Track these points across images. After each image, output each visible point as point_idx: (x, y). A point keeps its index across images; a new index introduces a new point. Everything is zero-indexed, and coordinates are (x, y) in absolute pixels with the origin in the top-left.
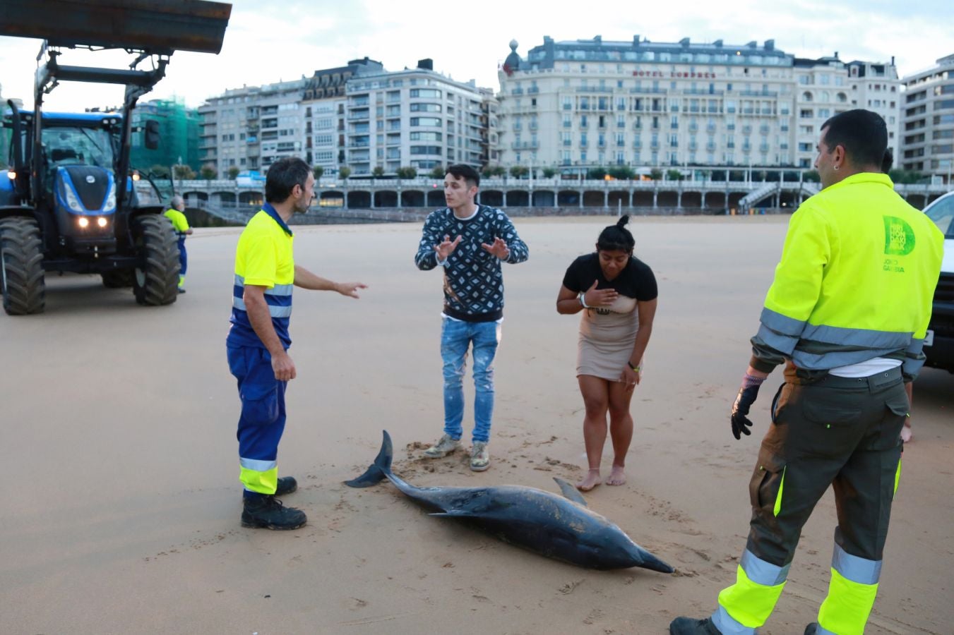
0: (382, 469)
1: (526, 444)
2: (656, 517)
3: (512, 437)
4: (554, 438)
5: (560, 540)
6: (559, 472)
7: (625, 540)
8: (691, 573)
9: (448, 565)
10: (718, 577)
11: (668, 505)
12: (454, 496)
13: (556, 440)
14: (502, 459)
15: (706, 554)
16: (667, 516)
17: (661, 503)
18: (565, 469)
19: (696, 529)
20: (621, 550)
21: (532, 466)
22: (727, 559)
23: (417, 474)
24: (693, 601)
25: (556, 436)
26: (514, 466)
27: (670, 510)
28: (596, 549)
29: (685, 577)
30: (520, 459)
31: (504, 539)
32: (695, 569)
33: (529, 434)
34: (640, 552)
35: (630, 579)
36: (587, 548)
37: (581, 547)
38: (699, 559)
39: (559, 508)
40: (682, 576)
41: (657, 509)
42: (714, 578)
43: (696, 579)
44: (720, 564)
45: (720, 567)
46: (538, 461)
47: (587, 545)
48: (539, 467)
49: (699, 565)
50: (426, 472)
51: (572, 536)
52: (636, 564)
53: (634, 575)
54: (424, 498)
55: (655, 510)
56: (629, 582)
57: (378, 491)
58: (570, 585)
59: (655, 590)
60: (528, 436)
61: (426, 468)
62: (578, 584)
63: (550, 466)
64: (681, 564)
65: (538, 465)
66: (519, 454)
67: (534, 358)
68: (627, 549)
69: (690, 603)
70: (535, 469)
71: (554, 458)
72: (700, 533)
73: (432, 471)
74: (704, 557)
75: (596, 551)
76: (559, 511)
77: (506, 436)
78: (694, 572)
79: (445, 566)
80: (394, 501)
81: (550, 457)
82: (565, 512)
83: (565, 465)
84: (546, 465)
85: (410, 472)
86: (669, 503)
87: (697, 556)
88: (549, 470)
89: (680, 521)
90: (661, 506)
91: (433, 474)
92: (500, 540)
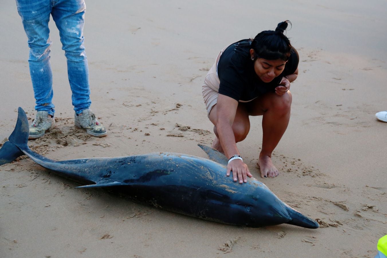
0: (18, 145)
1: (154, 113)
2: (290, 174)
3: (137, 106)
4: (179, 105)
5: (214, 202)
6: (192, 138)
7: (275, 199)
8: (336, 223)
9: (106, 237)
10: (360, 226)
11: (300, 162)
12: (101, 166)
13: (181, 107)
14: (133, 129)
15: (344, 205)
16: (300, 172)
17: (293, 161)
18: (197, 134)
19: (330, 183)
20: (271, 209)
21: (165, 133)
22: (364, 208)
23: (51, 149)
24: (344, 250)
25: (180, 103)
26: (148, 135)
27: (302, 167)
28: (249, 208)
29: (330, 227)
30: (151, 127)
31: (156, 205)
32: (337, 220)
33: (154, 103)
34: (288, 210)
35: (282, 233)
36: (239, 207)
37: (234, 206)
38: (339, 210)
39: (210, 171)
40: (328, 227)
41: (290, 166)
42: (357, 227)
43: (340, 228)
44: (359, 214)
45: (359, 216)
46: (169, 128)
47: (239, 205)
48: (172, 134)
49: (340, 215)
50: (59, 146)
51: (225, 198)
52: (285, 220)
53: (284, 229)
54: (69, 171)
55: (288, 168)
56: (282, 236)
57: (12, 170)
58: (229, 243)
59: (306, 242)
60: (154, 105)
61: (59, 143)
62: (235, 242)
63: (181, 132)
64: (324, 216)
65: (170, 132)
66: (149, 122)
67: (140, 28)
68: (276, 207)
69: (342, 252)
70: (168, 136)
71: (183, 124)
72: (334, 186)
73: (66, 144)
74: (344, 208)
75: (248, 210)
76: (211, 173)
77: (132, 106)
78: (338, 222)
79: (103, 238)
80: (33, 177)
81: (180, 124)
82: (216, 174)
83: (196, 131)
84: (177, 131)
85: (43, 147)
86: (299, 160)
87: (336, 207)
88: (182, 136)
89: (313, 177)
90: (293, 164)
91: (67, 148)
92: (151, 206)
